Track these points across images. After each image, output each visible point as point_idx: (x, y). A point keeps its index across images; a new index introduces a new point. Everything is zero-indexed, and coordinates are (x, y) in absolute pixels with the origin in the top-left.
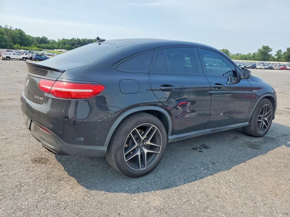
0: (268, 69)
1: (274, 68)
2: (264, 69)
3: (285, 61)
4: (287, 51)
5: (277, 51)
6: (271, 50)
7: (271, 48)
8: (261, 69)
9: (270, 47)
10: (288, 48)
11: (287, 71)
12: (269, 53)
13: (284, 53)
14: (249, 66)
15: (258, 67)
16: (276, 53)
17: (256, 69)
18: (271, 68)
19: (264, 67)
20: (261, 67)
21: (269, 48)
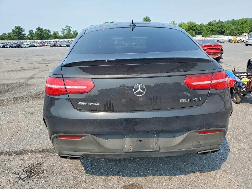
0: (31, 47)
1: (36, 46)
2: (28, 47)
3: (38, 39)
4: (37, 31)
5: (29, 31)
6: (23, 30)
7: (23, 28)
8: (26, 47)
9: (21, 27)
10: (37, 28)
11: (45, 47)
12: (23, 33)
13: (36, 32)
14: (15, 46)
15: (23, 45)
16: (29, 33)
17: (22, 47)
18: (33, 46)
19: (27, 46)
20: (25, 45)
21: (22, 29)
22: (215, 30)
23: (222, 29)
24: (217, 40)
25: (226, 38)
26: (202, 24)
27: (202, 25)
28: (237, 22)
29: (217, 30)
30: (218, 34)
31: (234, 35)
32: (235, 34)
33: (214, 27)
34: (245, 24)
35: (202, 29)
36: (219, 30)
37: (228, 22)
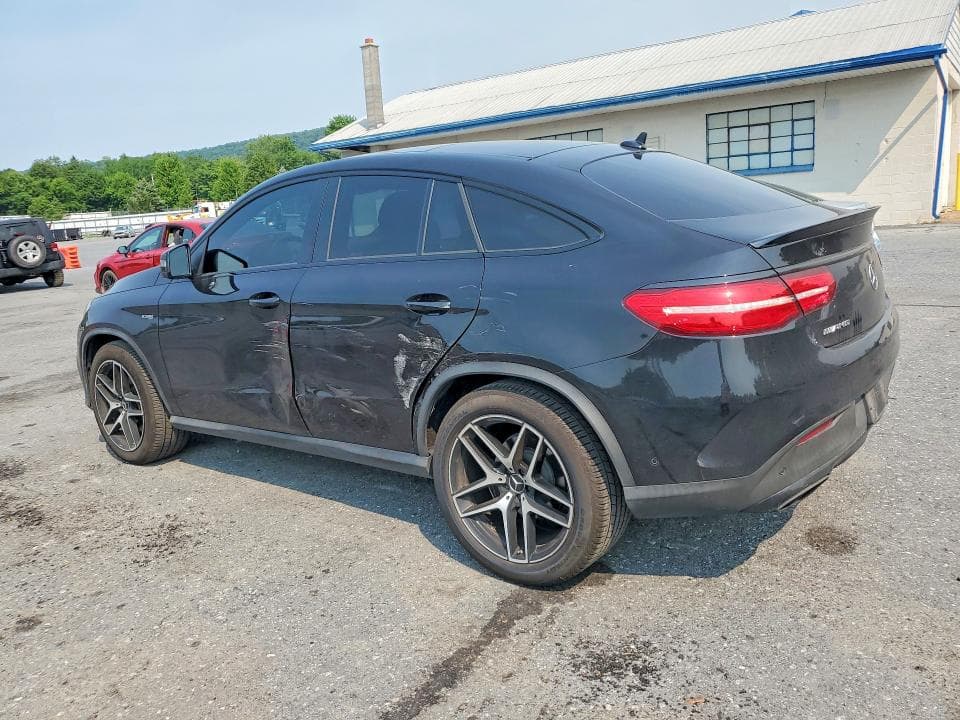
22: (71, 194)
23: (96, 188)
24: (102, 230)
25: (134, 221)
26: (9, 170)
27: (11, 174)
28: (140, 165)
29: (79, 194)
30: (89, 210)
31: (159, 211)
32: (161, 204)
33: (62, 182)
34: (174, 173)
35: (15, 189)
36: (88, 192)
37: (109, 165)
